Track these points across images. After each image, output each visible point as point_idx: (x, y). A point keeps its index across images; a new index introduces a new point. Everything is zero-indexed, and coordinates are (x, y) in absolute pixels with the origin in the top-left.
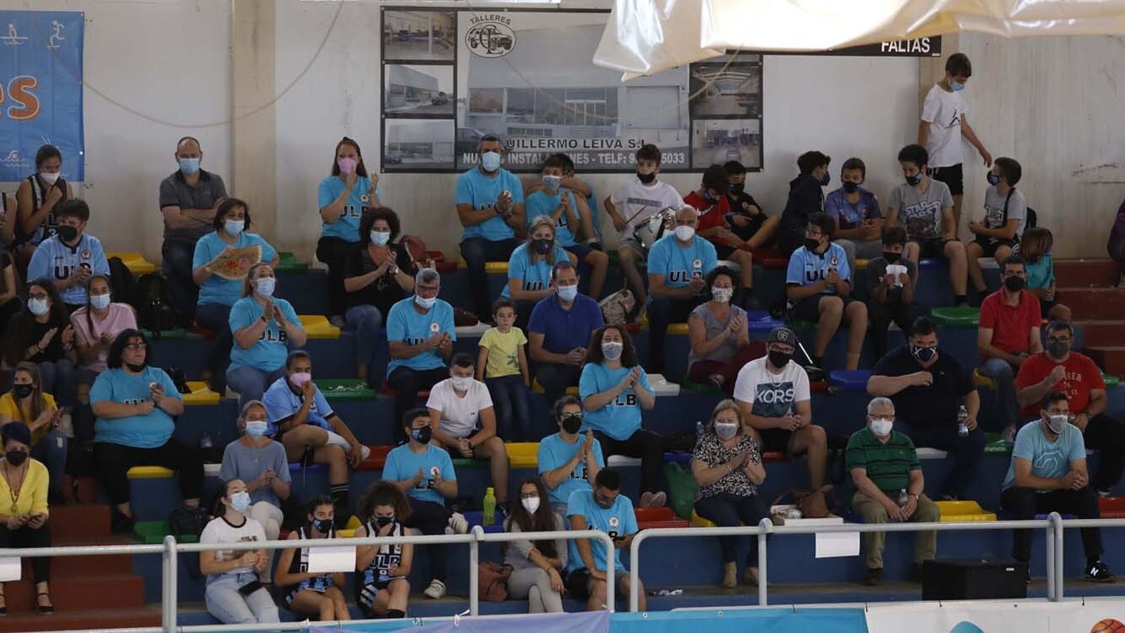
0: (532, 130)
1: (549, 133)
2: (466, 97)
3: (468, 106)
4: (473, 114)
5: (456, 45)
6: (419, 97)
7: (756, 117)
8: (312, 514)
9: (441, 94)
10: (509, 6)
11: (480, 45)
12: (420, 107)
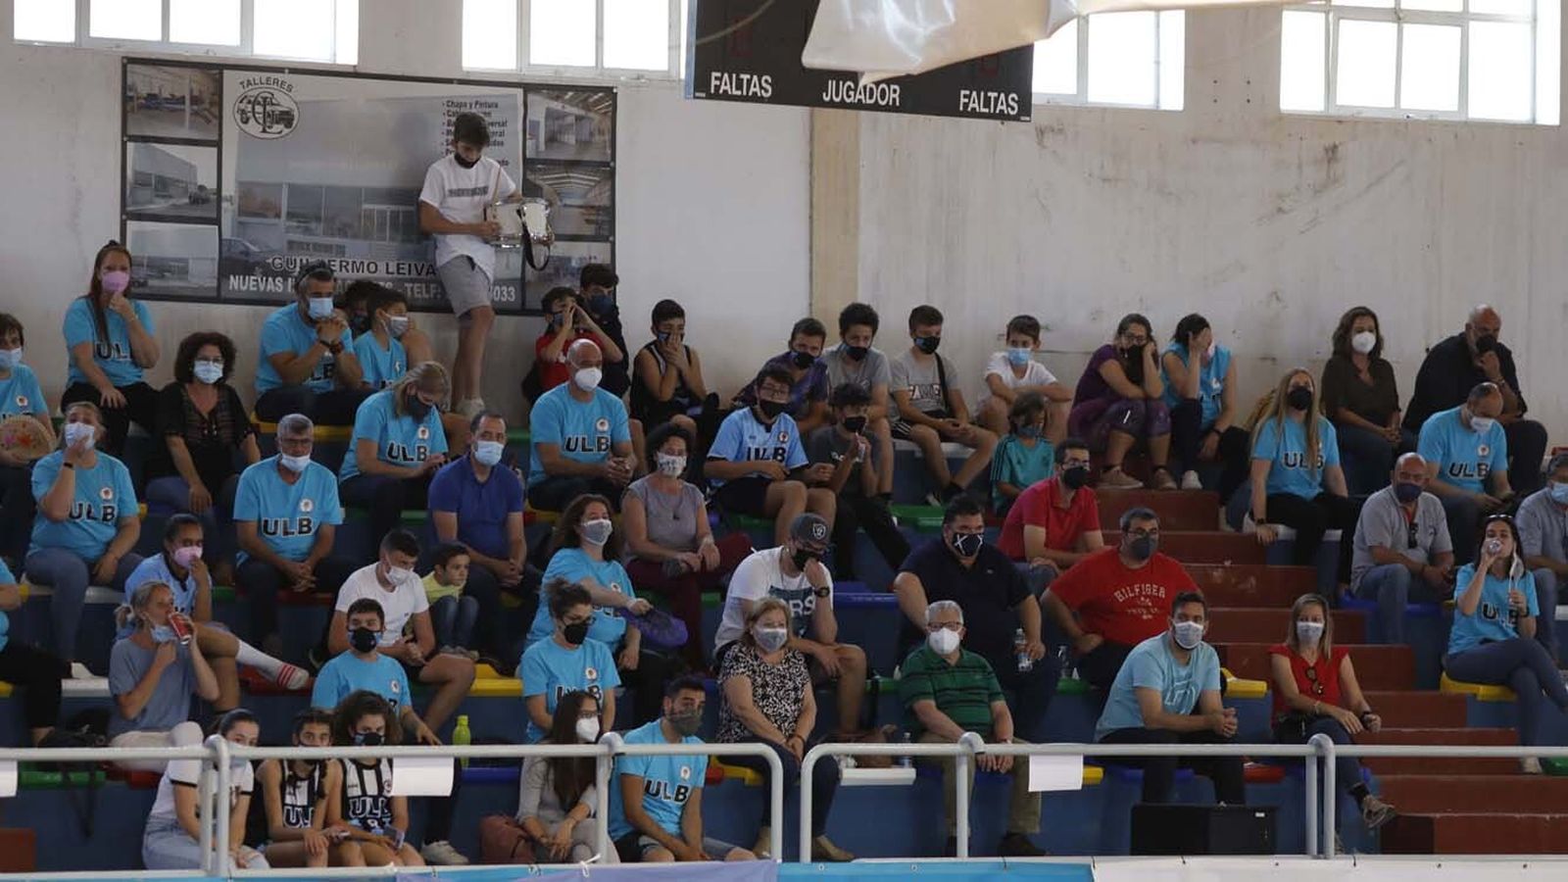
0: (320, 245)
1: (341, 250)
2: (233, 194)
3: (236, 206)
4: (243, 219)
5: (220, 118)
6: (172, 191)
7: (605, 239)
8: (298, 735)
9: (202, 188)
10: (291, 66)
11: (252, 121)
12: (174, 205)
